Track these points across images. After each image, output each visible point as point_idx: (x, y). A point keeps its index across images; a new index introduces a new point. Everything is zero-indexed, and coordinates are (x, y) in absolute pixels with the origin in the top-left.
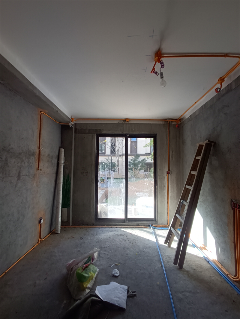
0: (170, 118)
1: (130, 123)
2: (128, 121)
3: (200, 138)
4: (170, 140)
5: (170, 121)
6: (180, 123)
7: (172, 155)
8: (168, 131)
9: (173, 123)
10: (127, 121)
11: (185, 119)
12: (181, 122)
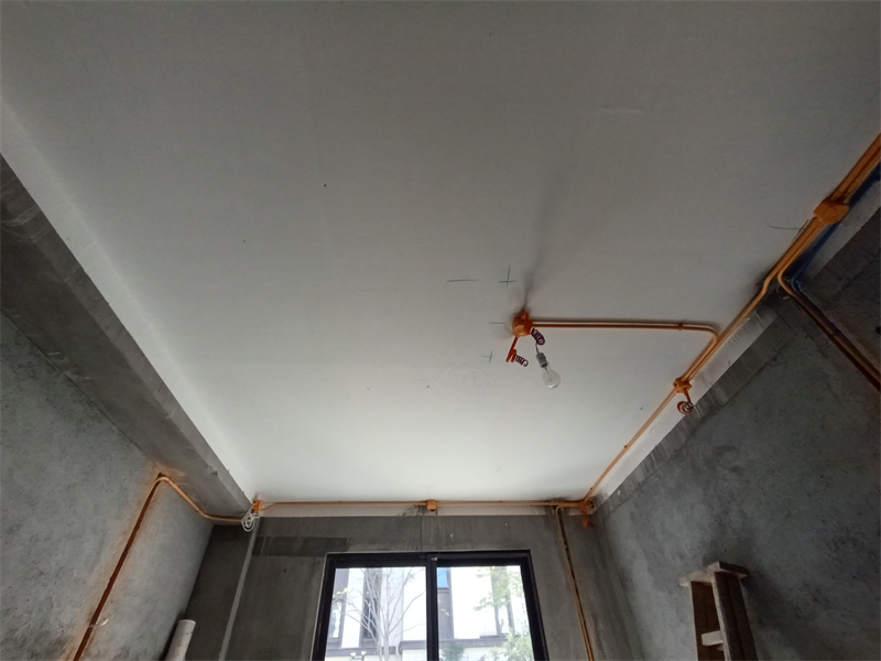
0: (558, 496)
1: (441, 513)
2: (433, 507)
3: (681, 557)
4: (576, 574)
5: (562, 505)
6: (591, 512)
7: (598, 635)
8: (561, 538)
9: (572, 513)
10: (429, 507)
11: (605, 498)
12: (595, 509)
